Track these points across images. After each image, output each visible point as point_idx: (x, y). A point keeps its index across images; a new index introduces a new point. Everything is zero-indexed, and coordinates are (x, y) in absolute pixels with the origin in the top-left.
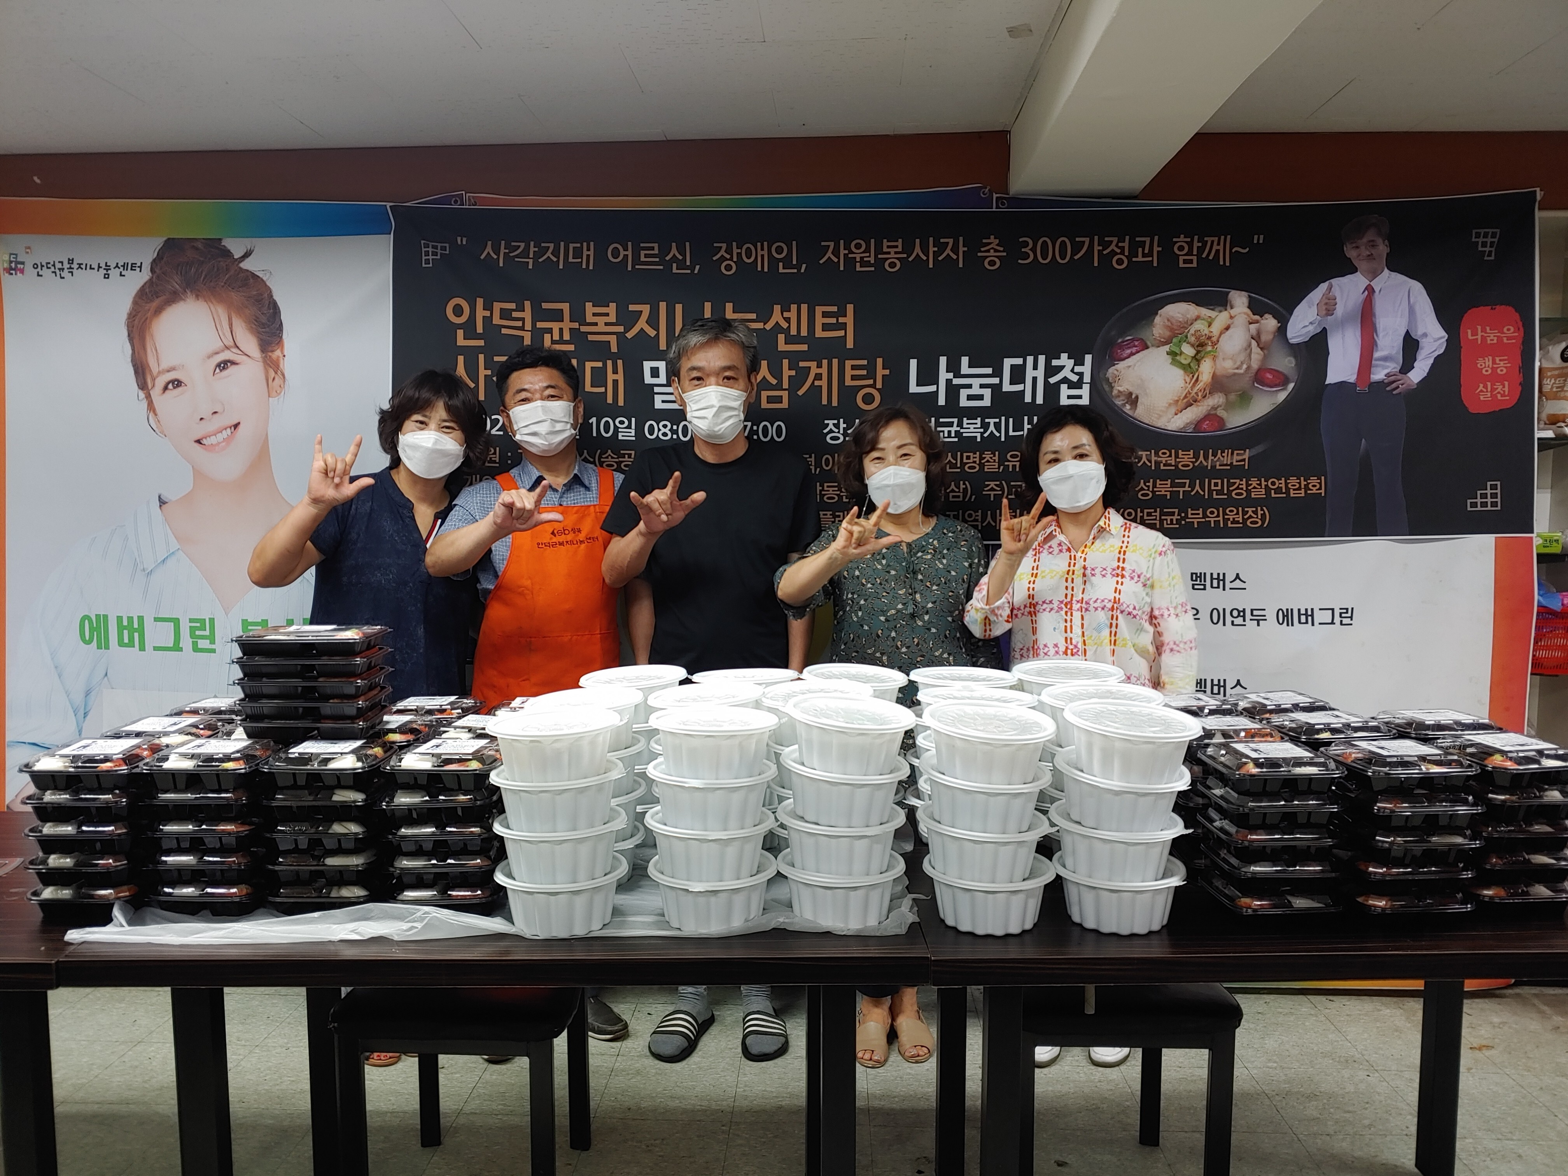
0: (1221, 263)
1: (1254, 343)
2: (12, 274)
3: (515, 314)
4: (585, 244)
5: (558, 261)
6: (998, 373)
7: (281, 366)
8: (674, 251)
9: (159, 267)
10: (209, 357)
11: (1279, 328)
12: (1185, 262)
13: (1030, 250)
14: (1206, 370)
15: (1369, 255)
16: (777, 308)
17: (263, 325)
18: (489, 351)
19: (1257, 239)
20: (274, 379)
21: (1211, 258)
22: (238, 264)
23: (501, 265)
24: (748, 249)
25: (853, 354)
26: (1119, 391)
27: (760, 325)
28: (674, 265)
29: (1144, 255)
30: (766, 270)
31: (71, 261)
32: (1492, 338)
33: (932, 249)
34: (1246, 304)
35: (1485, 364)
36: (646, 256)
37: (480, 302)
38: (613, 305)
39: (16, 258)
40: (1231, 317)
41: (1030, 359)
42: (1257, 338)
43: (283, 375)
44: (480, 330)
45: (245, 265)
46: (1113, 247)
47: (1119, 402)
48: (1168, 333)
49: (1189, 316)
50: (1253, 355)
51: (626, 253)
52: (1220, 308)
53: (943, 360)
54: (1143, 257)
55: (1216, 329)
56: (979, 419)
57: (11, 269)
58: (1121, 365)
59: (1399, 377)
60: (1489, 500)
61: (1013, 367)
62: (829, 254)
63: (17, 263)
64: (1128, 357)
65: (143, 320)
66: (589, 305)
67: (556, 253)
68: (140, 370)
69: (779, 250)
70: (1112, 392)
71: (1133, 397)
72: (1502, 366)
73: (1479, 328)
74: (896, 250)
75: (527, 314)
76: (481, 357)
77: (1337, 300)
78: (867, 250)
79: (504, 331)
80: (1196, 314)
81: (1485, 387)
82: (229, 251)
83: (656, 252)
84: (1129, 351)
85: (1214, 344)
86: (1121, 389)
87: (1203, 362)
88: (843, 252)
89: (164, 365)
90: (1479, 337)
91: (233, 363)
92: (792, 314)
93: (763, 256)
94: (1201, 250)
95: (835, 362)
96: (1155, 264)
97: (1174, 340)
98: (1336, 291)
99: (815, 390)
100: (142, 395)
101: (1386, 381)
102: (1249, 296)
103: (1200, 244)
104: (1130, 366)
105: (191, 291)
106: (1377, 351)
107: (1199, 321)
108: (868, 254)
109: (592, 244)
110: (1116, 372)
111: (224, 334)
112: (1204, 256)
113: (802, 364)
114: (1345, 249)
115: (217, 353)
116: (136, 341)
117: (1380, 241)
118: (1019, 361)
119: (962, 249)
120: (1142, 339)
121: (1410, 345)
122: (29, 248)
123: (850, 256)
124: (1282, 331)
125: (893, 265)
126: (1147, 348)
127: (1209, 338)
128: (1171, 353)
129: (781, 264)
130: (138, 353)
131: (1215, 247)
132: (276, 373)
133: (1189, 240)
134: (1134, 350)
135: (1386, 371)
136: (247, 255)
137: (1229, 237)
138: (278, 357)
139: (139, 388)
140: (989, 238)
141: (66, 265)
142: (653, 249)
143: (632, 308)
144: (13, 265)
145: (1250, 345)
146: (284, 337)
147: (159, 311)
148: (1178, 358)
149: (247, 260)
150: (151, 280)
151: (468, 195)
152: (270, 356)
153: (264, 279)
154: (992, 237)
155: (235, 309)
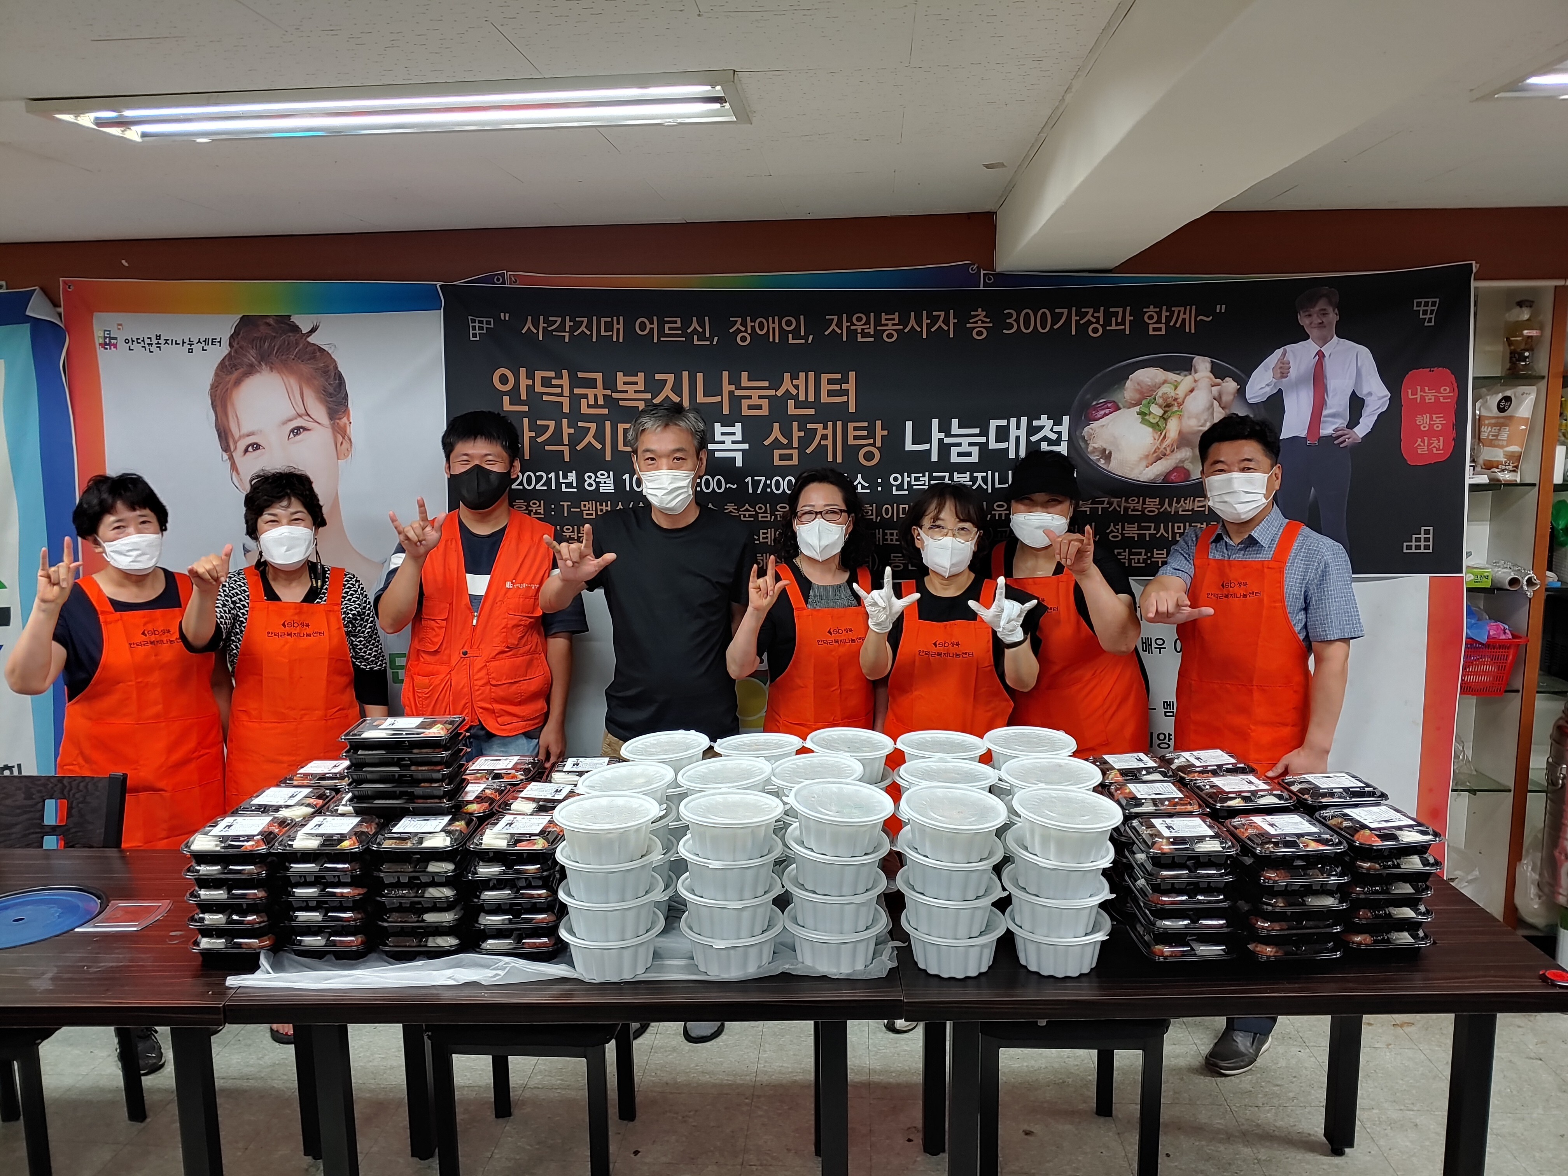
0: (1187, 330)
1: (1215, 402)
2: (107, 349)
3: (554, 382)
4: (615, 318)
5: (592, 334)
6: (985, 433)
7: (348, 432)
8: (695, 324)
9: (236, 342)
10: (285, 423)
11: (1238, 390)
12: (1154, 329)
13: (1014, 320)
14: (1173, 428)
15: (1320, 323)
16: (787, 376)
17: (331, 395)
18: (533, 416)
19: (1221, 308)
20: (342, 443)
21: (1178, 325)
22: (306, 339)
23: (541, 339)
24: (761, 322)
25: (854, 418)
26: (1094, 448)
27: (772, 392)
28: (695, 337)
29: (1117, 324)
30: (777, 341)
31: (158, 337)
32: (1430, 397)
33: (925, 322)
34: (1209, 369)
35: (1423, 421)
36: (670, 329)
37: (523, 371)
38: (641, 375)
39: (109, 334)
40: (1195, 381)
41: (1013, 420)
42: (1218, 399)
43: (350, 440)
44: (524, 397)
45: (312, 339)
46: (1089, 317)
47: (1094, 458)
48: (1137, 396)
49: (1157, 381)
50: (1215, 414)
51: (652, 326)
52: (1186, 373)
53: (935, 422)
54: (1116, 325)
55: (1181, 391)
56: (968, 473)
57: (106, 344)
58: (1095, 425)
59: (1346, 432)
60: (1422, 544)
61: (998, 427)
62: (833, 326)
63: (111, 338)
64: (1103, 417)
65: (224, 390)
66: (620, 375)
67: (589, 327)
68: (223, 434)
69: (789, 323)
70: (1088, 448)
71: (1107, 452)
72: (1439, 423)
73: (1419, 388)
74: (894, 322)
75: (565, 381)
76: (526, 420)
77: (1291, 364)
78: (868, 322)
79: (545, 398)
80: (1164, 378)
81: (1423, 441)
82: (298, 327)
83: (679, 325)
84: (1102, 412)
85: (1180, 405)
86: (1096, 446)
87: (1169, 420)
88: (845, 324)
89: (245, 430)
90: (1418, 396)
91: (305, 429)
92: (801, 382)
93: (774, 329)
94: (1169, 319)
95: (839, 424)
96: (1127, 332)
97: (1144, 402)
98: (1290, 357)
99: (821, 449)
100: (225, 456)
101: (1333, 436)
102: (1212, 362)
103: (1168, 314)
104: (1104, 426)
105: (266, 365)
106: (1326, 409)
107: (1166, 385)
108: (868, 326)
109: (621, 318)
110: (1090, 431)
111: (296, 404)
112: (1172, 324)
113: (809, 426)
114: (1299, 317)
115: (290, 420)
116: (219, 409)
117: (1330, 309)
118: (1004, 422)
119: (952, 321)
120: (1114, 402)
121: (1356, 404)
122: (121, 325)
123: (852, 327)
124: (1241, 392)
125: (890, 336)
126: (1119, 409)
127: (1176, 399)
128: (1142, 414)
129: (790, 336)
130: (221, 419)
131: (1182, 316)
132: (344, 438)
133: (1158, 310)
134: (1107, 411)
135: (1334, 427)
136: (313, 330)
137: (1194, 307)
138: (345, 424)
139: (223, 450)
140: (977, 311)
141: (154, 341)
142: (676, 322)
143: (658, 377)
144: (107, 340)
145: (1212, 405)
146: (350, 406)
147: (238, 382)
148: (1147, 417)
149: (314, 335)
150: (230, 353)
151: (509, 273)
152: (338, 423)
153: (330, 352)
154: (980, 309)
155: (305, 380)
